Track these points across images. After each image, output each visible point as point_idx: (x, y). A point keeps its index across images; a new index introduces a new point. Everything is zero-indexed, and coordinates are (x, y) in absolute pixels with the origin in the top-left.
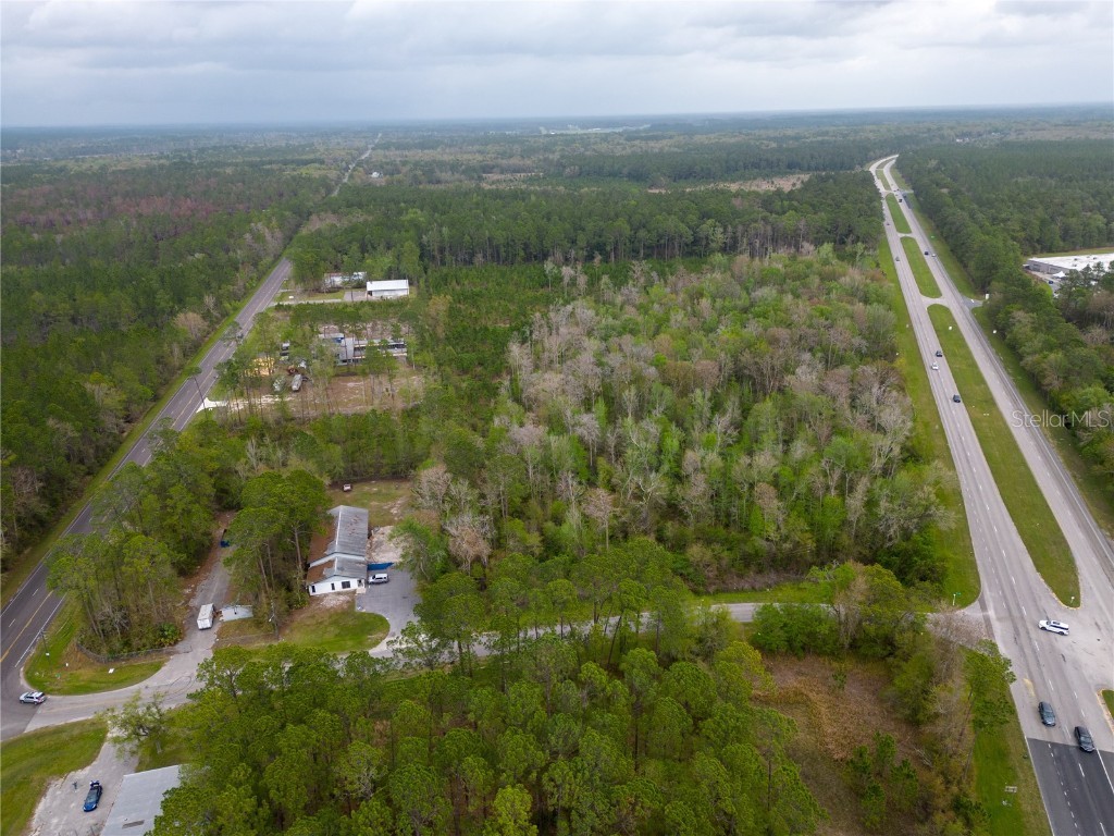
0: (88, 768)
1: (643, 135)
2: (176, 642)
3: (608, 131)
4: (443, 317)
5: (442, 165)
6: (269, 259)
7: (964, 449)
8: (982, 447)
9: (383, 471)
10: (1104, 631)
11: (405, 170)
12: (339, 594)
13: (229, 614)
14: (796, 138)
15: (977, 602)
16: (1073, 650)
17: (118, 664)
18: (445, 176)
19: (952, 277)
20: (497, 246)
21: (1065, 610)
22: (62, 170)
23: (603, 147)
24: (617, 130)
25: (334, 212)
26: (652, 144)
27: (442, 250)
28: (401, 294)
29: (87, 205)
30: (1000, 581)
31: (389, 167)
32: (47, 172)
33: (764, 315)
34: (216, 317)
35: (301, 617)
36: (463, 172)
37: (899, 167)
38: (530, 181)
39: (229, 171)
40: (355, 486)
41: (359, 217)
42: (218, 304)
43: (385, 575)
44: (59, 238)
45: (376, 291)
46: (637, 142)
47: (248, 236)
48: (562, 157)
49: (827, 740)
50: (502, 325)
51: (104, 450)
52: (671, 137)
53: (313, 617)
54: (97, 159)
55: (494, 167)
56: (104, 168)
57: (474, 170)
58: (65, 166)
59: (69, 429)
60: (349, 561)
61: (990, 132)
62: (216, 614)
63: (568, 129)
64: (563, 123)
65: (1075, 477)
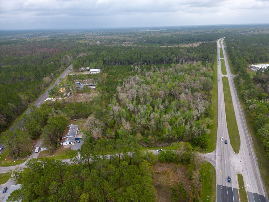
0: (5, 184)
1: (164, 32)
2: (30, 155)
3: (156, 31)
4: (105, 78)
5: (114, 40)
6: (69, 63)
7: (221, 113)
8: (226, 113)
9: (84, 116)
10: (243, 159)
11: (105, 41)
12: (68, 145)
13: (42, 149)
14: (201, 33)
15: (214, 151)
16: (234, 164)
17: (16, 160)
18: (114, 42)
19: (231, 70)
20: (122, 61)
21: (235, 154)
22: (26, 41)
23: (153, 35)
24: (158, 30)
25: (85, 52)
26: (165, 34)
27: (108, 62)
28: (98, 72)
29: (29, 50)
30: (221, 147)
31: (101, 40)
32: (22, 41)
33: (179, 80)
34: (54, 78)
35: (58, 150)
36: (119, 42)
37: (225, 40)
38: (134, 44)
39: (63, 41)
40: (77, 119)
41: (91, 53)
42: (55, 74)
43: (79, 141)
44: (21, 58)
45: (92, 72)
46: (162, 34)
47: (64, 58)
48: (143, 38)
49: (170, 183)
50: (119, 80)
51: (22, 110)
52: (170, 33)
53: (61, 150)
54: (34, 38)
55: (126, 40)
56: (35, 40)
57: (121, 41)
58: (27, 40)
59: (13, 105)
60: (71, 138)
61: (250, 31)
62: (39, 149)
63: (146, 30)
64: (146, 29)
65: (246, 121)
